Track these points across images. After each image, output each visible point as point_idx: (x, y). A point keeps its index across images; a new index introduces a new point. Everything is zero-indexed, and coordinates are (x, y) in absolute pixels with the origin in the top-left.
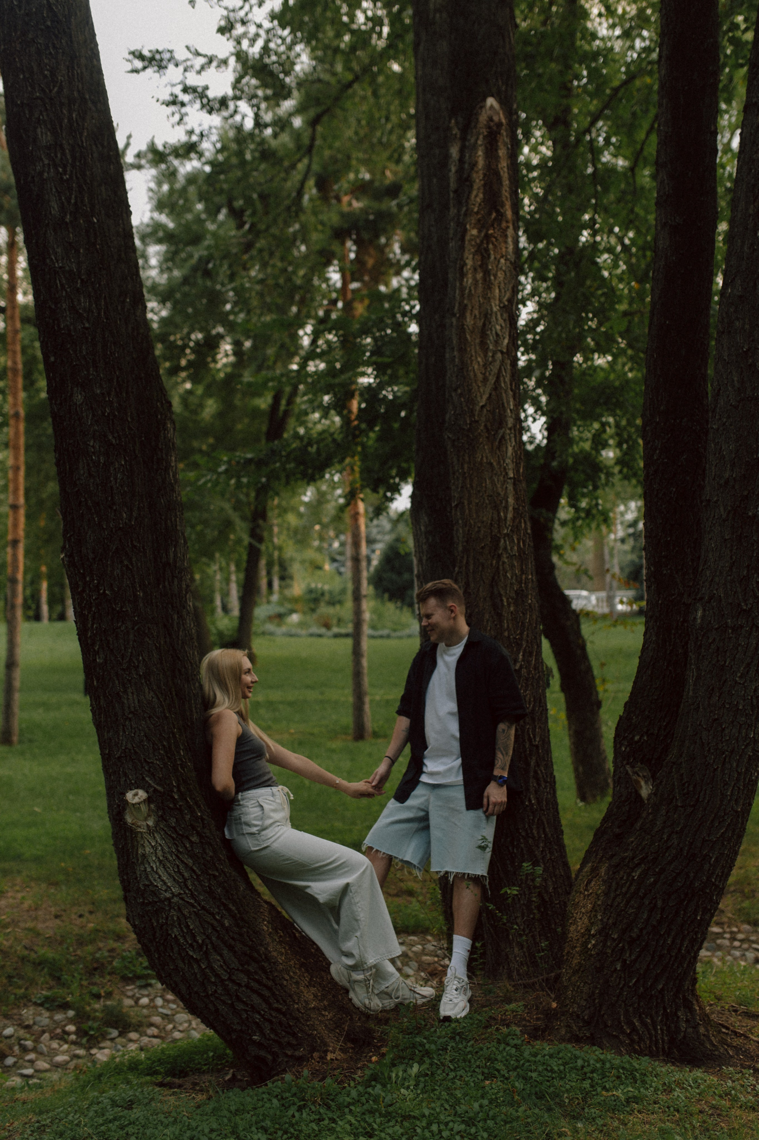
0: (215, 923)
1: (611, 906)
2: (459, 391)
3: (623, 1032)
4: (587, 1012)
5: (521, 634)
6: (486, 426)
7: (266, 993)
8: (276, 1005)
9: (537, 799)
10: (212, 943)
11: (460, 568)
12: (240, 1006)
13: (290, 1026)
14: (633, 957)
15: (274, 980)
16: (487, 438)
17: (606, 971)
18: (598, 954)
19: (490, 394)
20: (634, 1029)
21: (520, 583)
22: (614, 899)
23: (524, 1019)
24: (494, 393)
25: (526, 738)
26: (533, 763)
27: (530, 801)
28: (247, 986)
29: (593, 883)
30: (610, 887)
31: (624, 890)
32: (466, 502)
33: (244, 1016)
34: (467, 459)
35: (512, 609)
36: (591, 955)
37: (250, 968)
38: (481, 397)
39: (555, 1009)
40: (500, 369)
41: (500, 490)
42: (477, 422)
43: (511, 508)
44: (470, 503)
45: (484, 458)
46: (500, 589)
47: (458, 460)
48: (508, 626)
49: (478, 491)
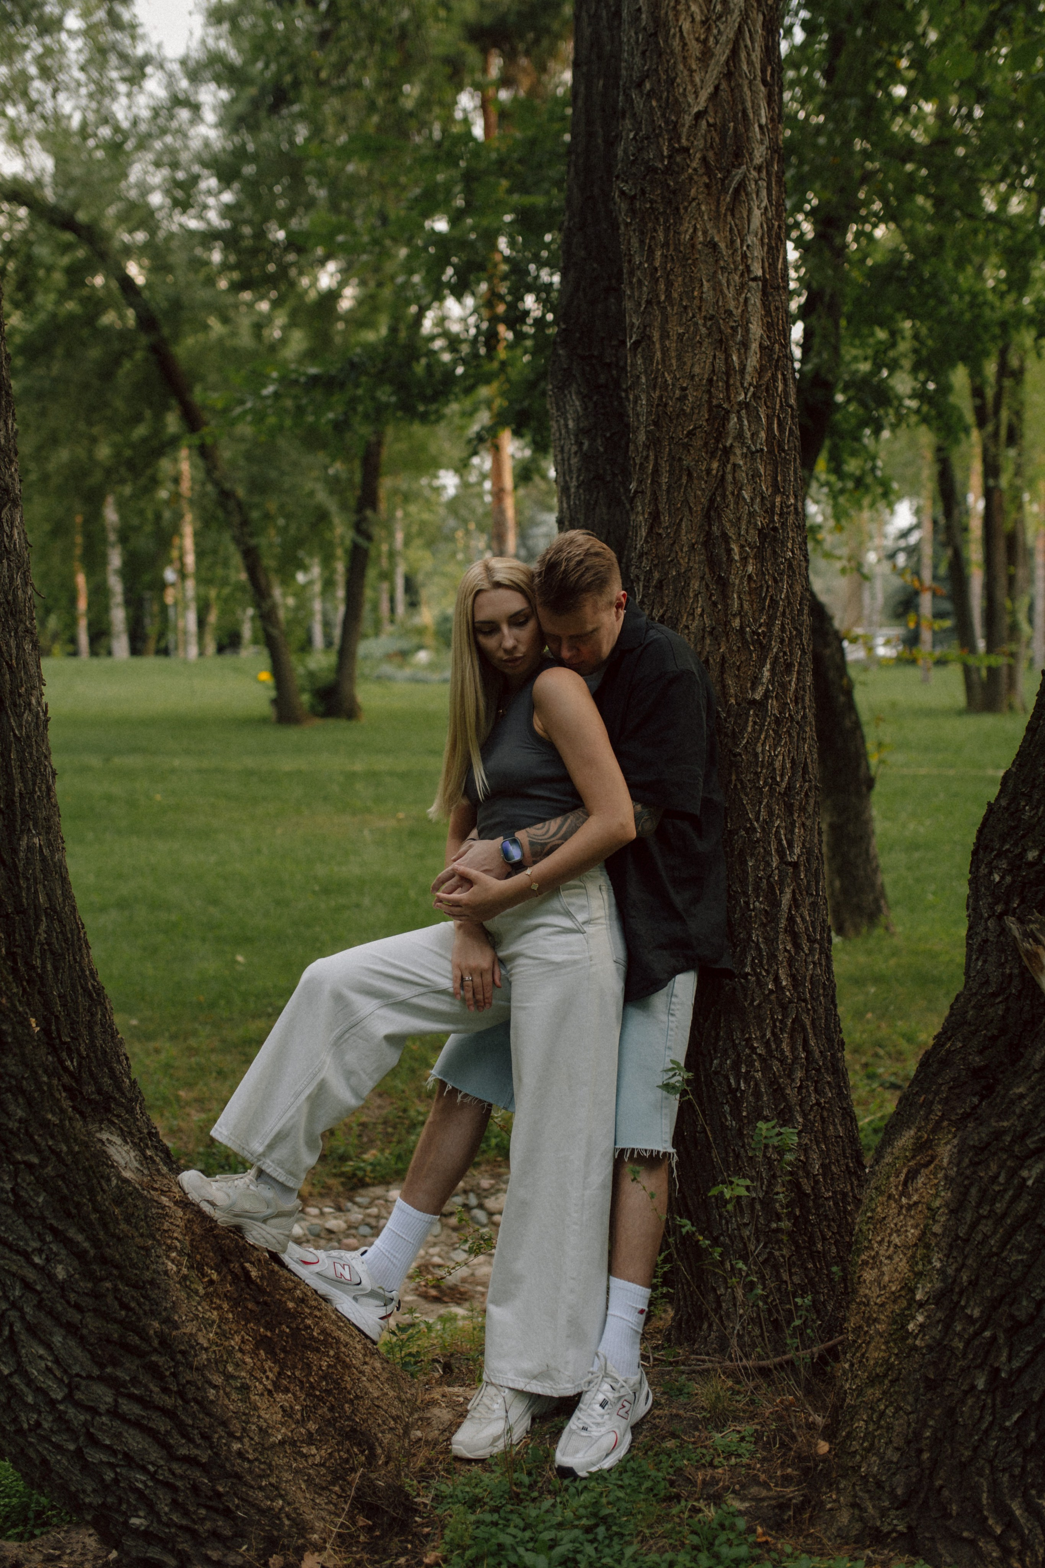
0: (31, 1275)
1: (966, 1241)
2: (648, 86)
3: (988, 1532)
4: (900, 1479)
5: (769, 625)
6: (704, 159)
7: (162, 1425)
8: (183, 1451)
9: (793, 977)
10: (23, 1318)
11: (640, 482)
12: (95, 1456)
13: (219, 1495)
14: (1016, 1364)
15: (181, 1394)
16: (707, 186)
17: (948, 1390)
18: (930, 1348)
19: (717, 88)
20: (1011, 1524)
21: (770, 512)
22: (973, 1226)
23: (755, 1481)
24: (724, 85)
25: (773, 847)
26: (786, 899)
27: (777, 980)
28: (114, 1413)
29: (920, 1180)
30: (965, 1193)
31: (999, 1207)
32: (656, 336)
33: (109, 1476)
34: (661, 236)
35: (750, 569)
36: (915, 1348)
37: (119, 1373)
38: (696, 94)
39: (825, 1459)
40: (740, 30)
41: (732, 305)
42: (686, 150)
43: (755, 346)
44: (665, 335)
45: (700, 233)
46: (728, 525)
47: (642, 242)
48: (741, 605)
49: (686, 307)
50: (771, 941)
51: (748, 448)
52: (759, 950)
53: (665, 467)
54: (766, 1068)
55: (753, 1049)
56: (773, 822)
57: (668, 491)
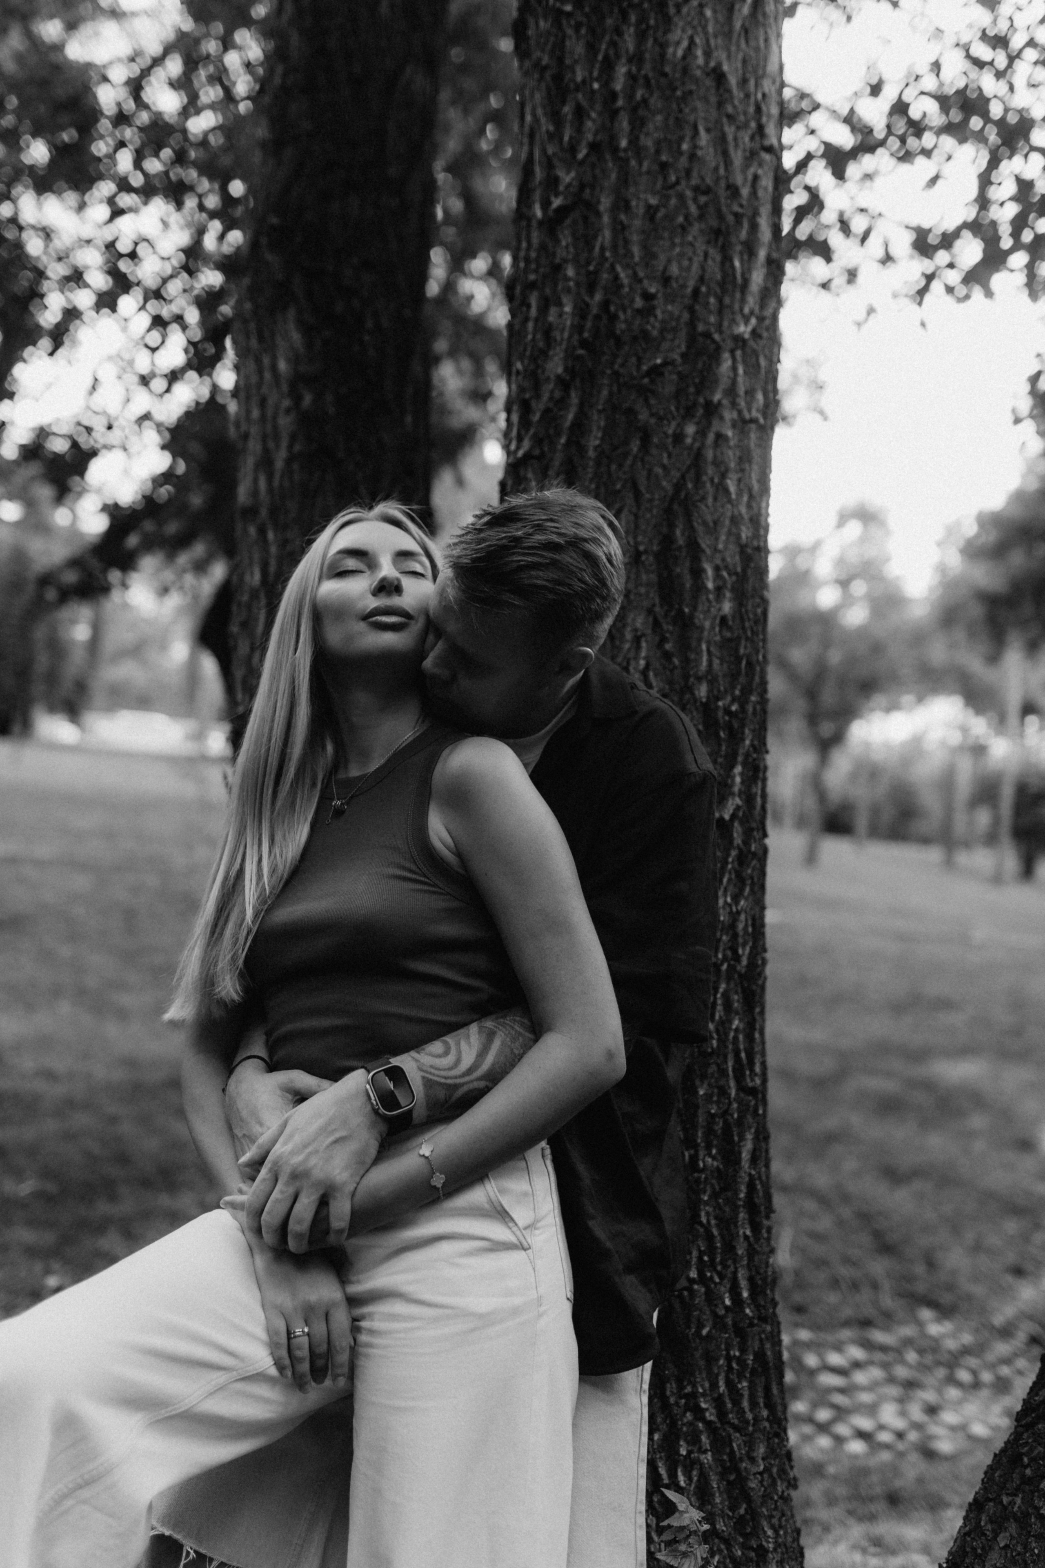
32: (605, 203)
34: (629, 43)
41: (739, 180)
44: (622, 204)
45: (699, 53)
46: (700, 529)
47: (592, 48)
48: (710, 663)
49: (664, 166)
50: (727, 1224)
51: (740, 412)
52: (710, 1238)
53: (597, 423)
54: (720, 1444)
55: (699, 1413)
56: (730, 1022)
57: (598, 464)
